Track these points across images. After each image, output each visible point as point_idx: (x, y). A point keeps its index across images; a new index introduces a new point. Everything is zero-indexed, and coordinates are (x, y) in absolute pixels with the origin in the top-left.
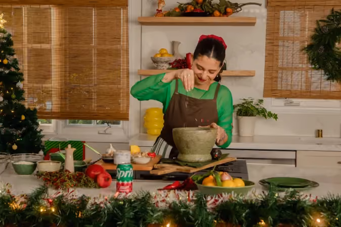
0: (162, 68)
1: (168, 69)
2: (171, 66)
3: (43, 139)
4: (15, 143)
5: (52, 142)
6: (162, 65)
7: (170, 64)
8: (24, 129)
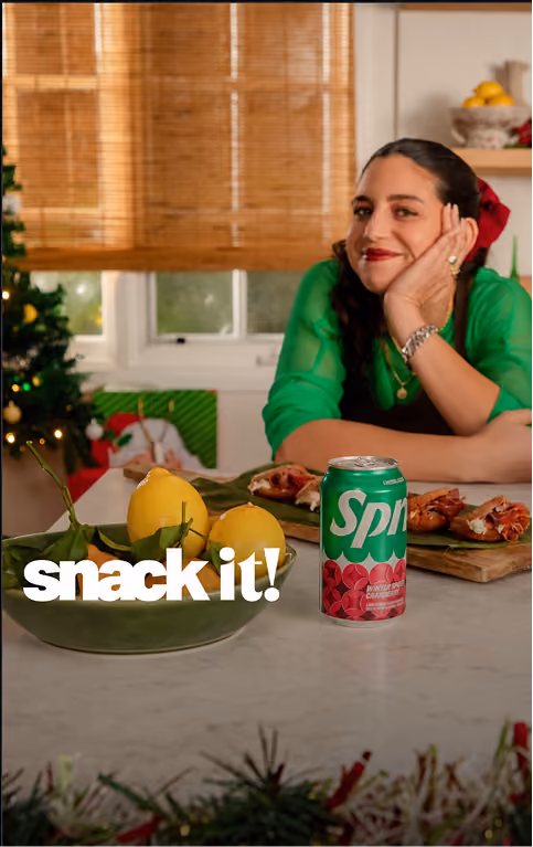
0: (488, 145)
1: (507, 147)
2: (515, 140)
3: (85, 387)
4: (11, 399)
5: (115, 394)
6: (486, 133)
7: (514, 131)
8: (33, 353)
